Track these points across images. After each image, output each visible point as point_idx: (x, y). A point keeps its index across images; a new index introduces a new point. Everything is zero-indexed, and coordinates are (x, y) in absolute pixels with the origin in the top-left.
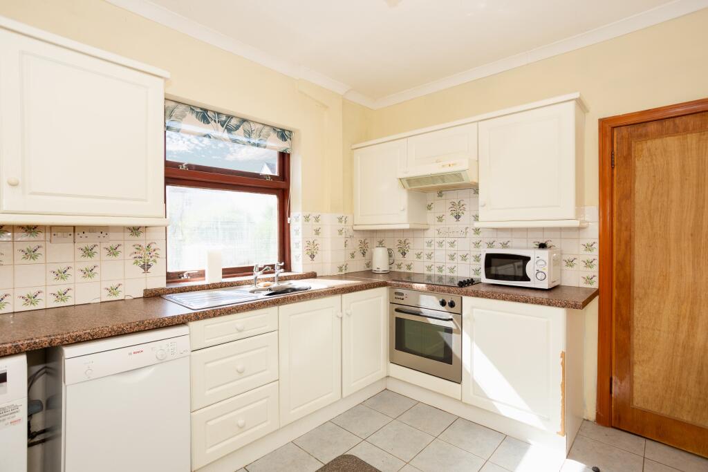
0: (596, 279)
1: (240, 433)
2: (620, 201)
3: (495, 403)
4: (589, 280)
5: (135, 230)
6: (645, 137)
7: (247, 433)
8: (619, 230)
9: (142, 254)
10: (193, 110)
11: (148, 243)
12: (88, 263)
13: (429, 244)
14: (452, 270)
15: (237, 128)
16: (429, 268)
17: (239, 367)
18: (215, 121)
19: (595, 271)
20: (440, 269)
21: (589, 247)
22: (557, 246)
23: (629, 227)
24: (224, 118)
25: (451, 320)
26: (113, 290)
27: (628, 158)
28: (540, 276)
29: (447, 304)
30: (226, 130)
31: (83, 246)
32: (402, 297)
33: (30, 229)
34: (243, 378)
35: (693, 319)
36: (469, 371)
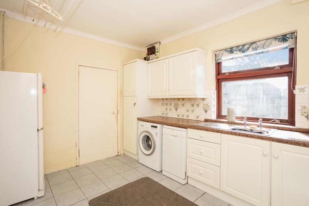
1: (199, 175)
5: (203, 99)
7: (200, 177)
9: (205, 107)
10: (226, 50)
11: (207, 103)
12: (192, 108)
15: (248, 48)
17: (202, 151)
18: (236, 51)
24: (240, 47)
26: (197, 117)
30: (242, 52)
31: (192, 104)
33: (183, 99)
34: (201, 155)
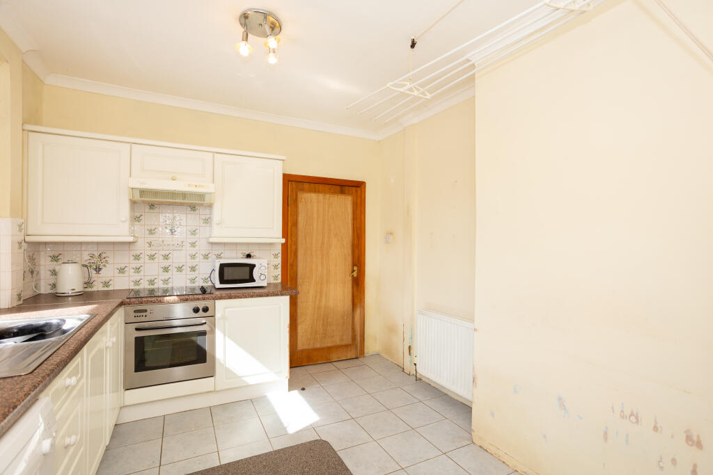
0: (280, 277)
2: (291, 227)
3: (244, 378)
4: (276, 277)
6: (303, 190)
8: (291, 245)
13: (137, 257)
14: (166, 281)
16: (137, 283)
19: (279, 271)
20: (152, 282)
21: (276, 256)
22: (257, 255)
23: (296, 244)
25: (205, 323)
27: (296, 201)
28: (262, 277)
29: (201, 310)
32: (144, 314)
35: (321, 292)
36: (223, 362)
